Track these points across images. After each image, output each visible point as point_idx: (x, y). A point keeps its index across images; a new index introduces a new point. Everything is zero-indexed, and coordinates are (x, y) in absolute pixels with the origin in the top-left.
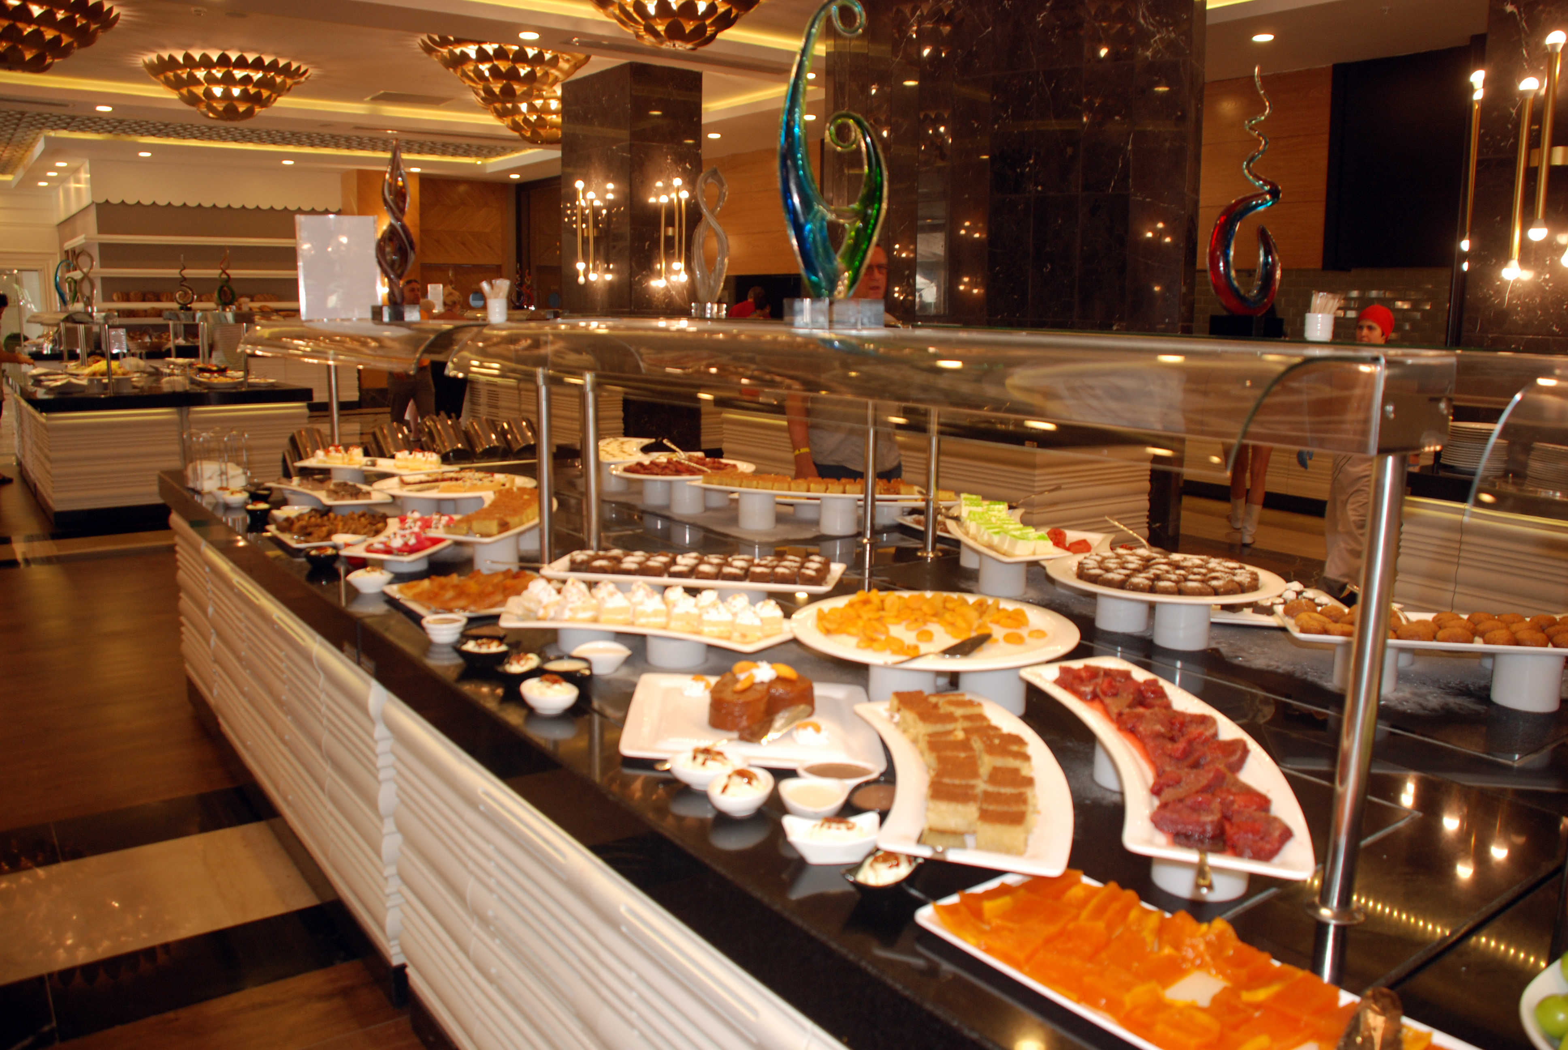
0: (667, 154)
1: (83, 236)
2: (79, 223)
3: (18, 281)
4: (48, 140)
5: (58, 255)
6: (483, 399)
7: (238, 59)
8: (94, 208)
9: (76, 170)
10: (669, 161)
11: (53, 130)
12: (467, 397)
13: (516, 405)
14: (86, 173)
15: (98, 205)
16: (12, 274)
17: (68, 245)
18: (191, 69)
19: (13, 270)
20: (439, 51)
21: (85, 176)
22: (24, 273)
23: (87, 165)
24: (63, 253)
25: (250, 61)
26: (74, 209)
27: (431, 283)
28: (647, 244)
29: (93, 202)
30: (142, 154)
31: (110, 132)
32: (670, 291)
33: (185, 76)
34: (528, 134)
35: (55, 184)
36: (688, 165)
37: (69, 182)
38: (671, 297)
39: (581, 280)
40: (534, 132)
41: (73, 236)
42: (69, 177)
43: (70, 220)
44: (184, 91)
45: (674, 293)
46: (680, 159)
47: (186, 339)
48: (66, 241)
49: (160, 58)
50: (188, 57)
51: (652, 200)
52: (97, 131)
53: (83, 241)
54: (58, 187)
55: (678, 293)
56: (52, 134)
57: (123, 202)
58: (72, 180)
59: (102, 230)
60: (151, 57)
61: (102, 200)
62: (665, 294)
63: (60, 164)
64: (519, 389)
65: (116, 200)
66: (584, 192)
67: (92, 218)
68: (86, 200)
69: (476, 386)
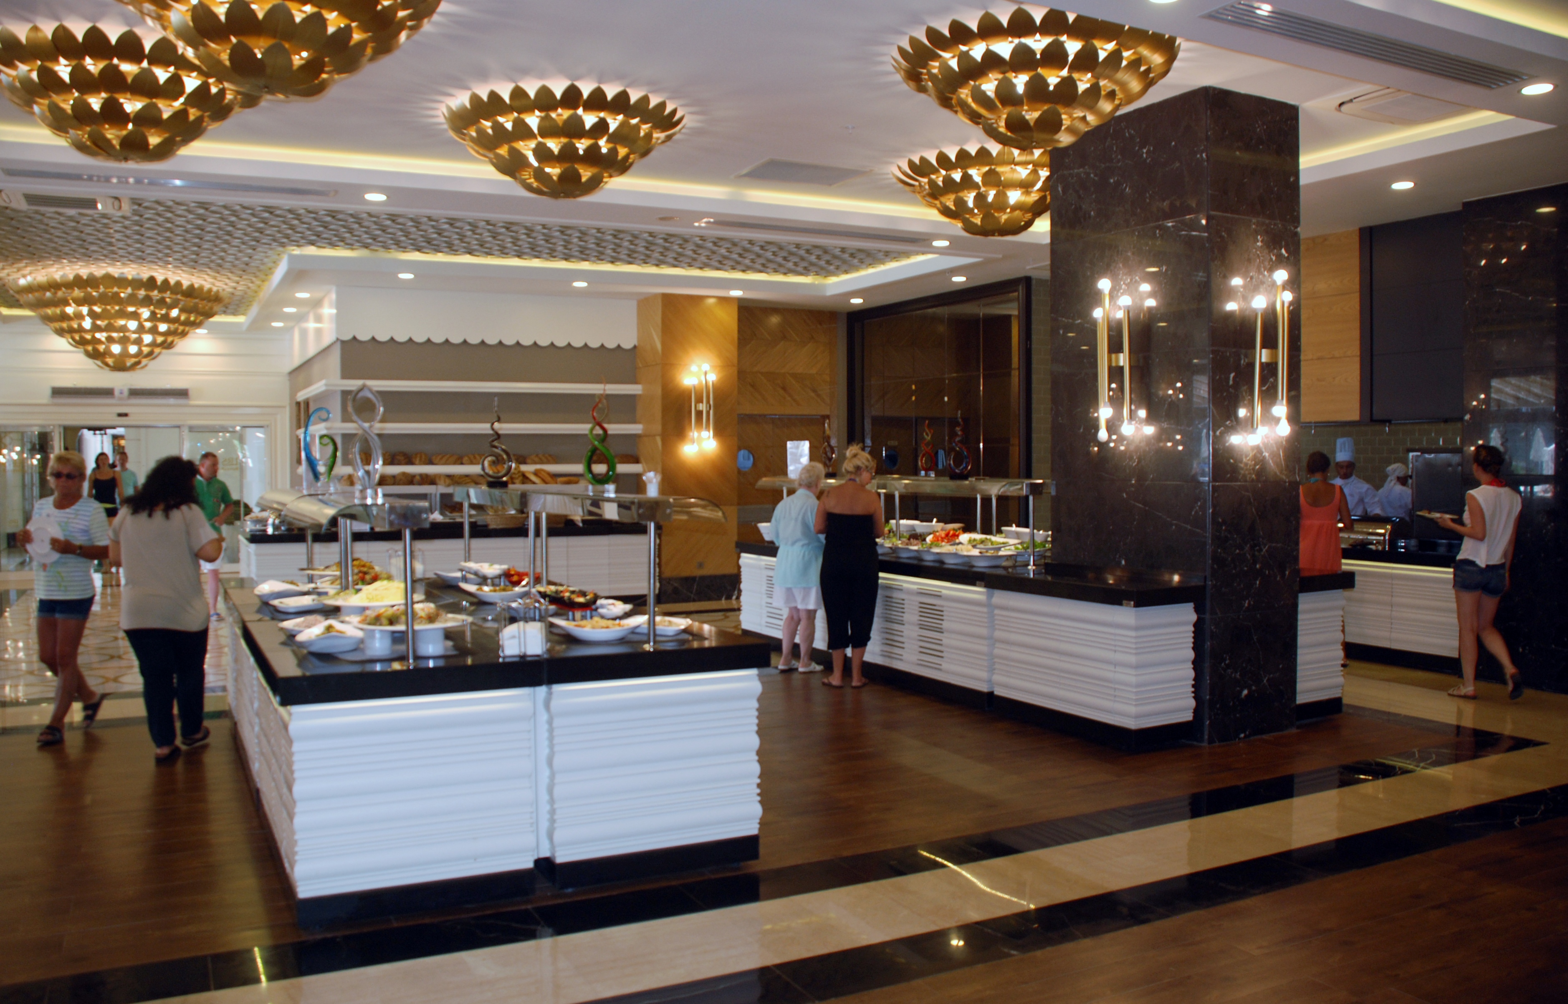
0: (1256, 232)
1: (323, 382)
2: (316, 368)
3: (242, 440)
4: (292, 258)
5: (288, 409)
6: (911, 615)
7: (593, 94)
8: (338, 345)
9: (317, 303)
10: (1259, 244)
11: (298, 246)
12: (878, 610)
13: (984, 631)
14: (331, 307)
15: (343, 342)
16: (234, 432)
17: (301, 396)
18: (519, 113)
19: (235, 427)
20: (940, 56)
21: (328, 311)
22: (248, 429)
23: (333, 296)
24: (294, 405)
25: (610, 96)
26: (312, 351)
27: (792, 440)
28: (1232, 375)
29: (338, 339)
30: (403, 276)
31: (366, 246)
32: (1261, 453)
33: (509, 126)
34: (978, 221)
35: (290, 324)
36: (1283, 251)
37: (307, 321)
38: (1262, 461)
39: (1103, 435)
40: (987, 216)
41: (308, 384)
42: (308, 313)
43: (306, 365)
44: (503, 151)
45: (1266, 454)
46: (1274, 241)
47: (442, 513)
48: (300, 390)
49: (475, 99)
50: (518, 93)
51: (1231, 306)
52: (350, 246)
53: (323, 389)
54: (292, 328)
55: (1274, 455)
56: (296, 251)
57: (373, 338)
58: (311, 317)
59: (346, 374)
60: (461, 100)
61: (347, 337)
62: (1255, 457)
63: (301, 295)
64: (988, 605)
65: (364, 337)
66: (1113, 295)
67: (335, 360)
68: (328, 338)
69: (896, 595)
